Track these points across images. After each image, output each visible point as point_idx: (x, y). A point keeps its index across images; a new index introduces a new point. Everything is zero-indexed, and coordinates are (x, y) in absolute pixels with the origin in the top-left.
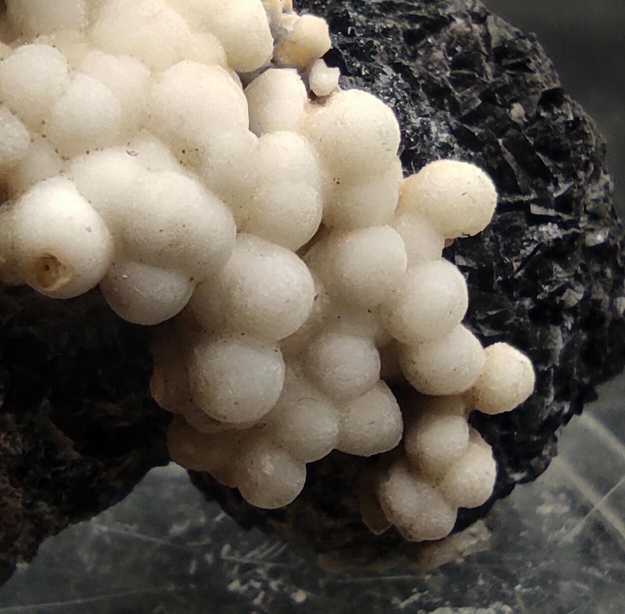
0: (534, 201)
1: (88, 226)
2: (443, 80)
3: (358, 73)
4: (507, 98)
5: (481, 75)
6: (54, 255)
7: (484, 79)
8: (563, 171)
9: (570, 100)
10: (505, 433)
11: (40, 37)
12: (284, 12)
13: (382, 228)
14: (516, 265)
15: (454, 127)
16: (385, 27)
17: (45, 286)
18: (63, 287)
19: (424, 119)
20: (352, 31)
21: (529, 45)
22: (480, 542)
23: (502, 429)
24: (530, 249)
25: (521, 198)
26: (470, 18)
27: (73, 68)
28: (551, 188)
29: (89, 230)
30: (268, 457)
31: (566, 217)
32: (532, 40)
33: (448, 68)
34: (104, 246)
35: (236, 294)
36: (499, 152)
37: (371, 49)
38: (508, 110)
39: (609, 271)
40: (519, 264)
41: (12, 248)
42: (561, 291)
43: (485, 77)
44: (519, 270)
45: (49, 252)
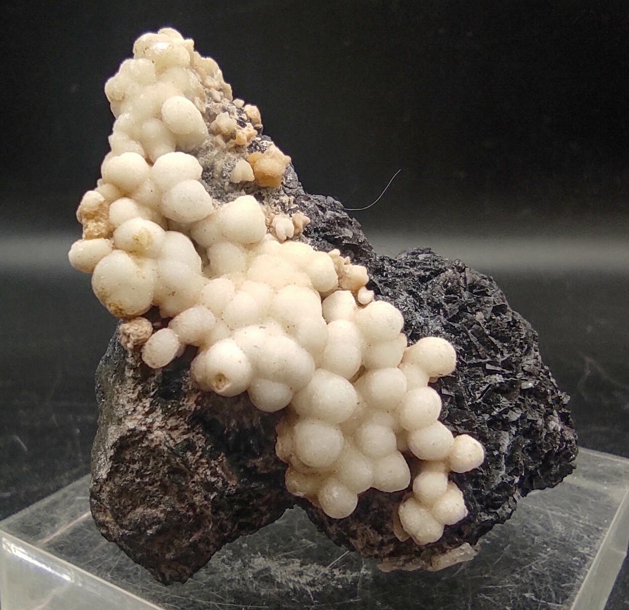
0: (488, 362)
1: (239, 360)
2: (439, 300)
3: (387, 294)
4: (474, 309)
5: (461, 297)
6: (223, 373)
7: (463, 299)
8: (507, 348)
9: (511, 310)
10: (475, 489)
11: (224, 275)
12: (345, 264)
13: (393, 369)
14: (478, 396)
15: (445, 324)
16: (405, 273)
17: (219, 389)
18: (227, 389)
19: (426, 318)
20: (386, 275)
21: (488, 282)
22: (466, 554)
23: (473, 487)
24: (485, 387)
25: (481, 360)
26: (455, 269)
27: (237, 289)
28: (499, 356)
29: (240, 362)
30: (335, 488)
31: (507, 372)
32: (490, 280)
33: (443, 294)
34: (248, 370)
35: (314, 397)
36: (468, 337)
37: (396, 283)
38: (474, 315)
39: (542, 406)
40: (480, 395)
41: (205, 371)
42: (506, 411)
43: (463, 298)
44: (479, 398)
45: (221, 372)
